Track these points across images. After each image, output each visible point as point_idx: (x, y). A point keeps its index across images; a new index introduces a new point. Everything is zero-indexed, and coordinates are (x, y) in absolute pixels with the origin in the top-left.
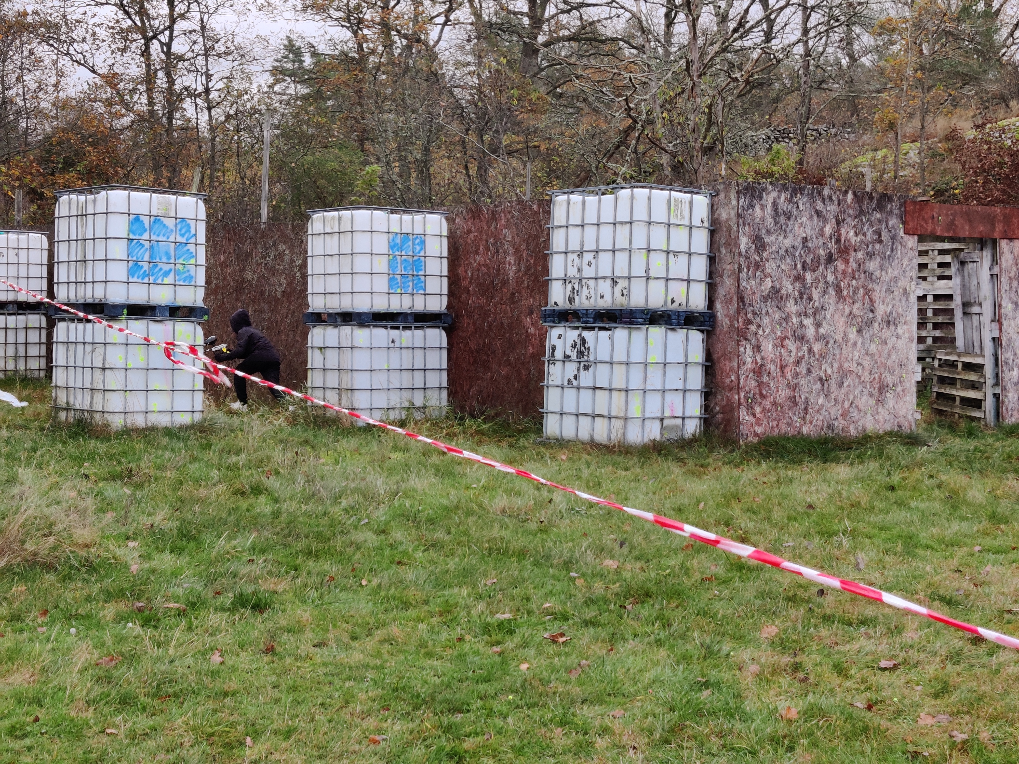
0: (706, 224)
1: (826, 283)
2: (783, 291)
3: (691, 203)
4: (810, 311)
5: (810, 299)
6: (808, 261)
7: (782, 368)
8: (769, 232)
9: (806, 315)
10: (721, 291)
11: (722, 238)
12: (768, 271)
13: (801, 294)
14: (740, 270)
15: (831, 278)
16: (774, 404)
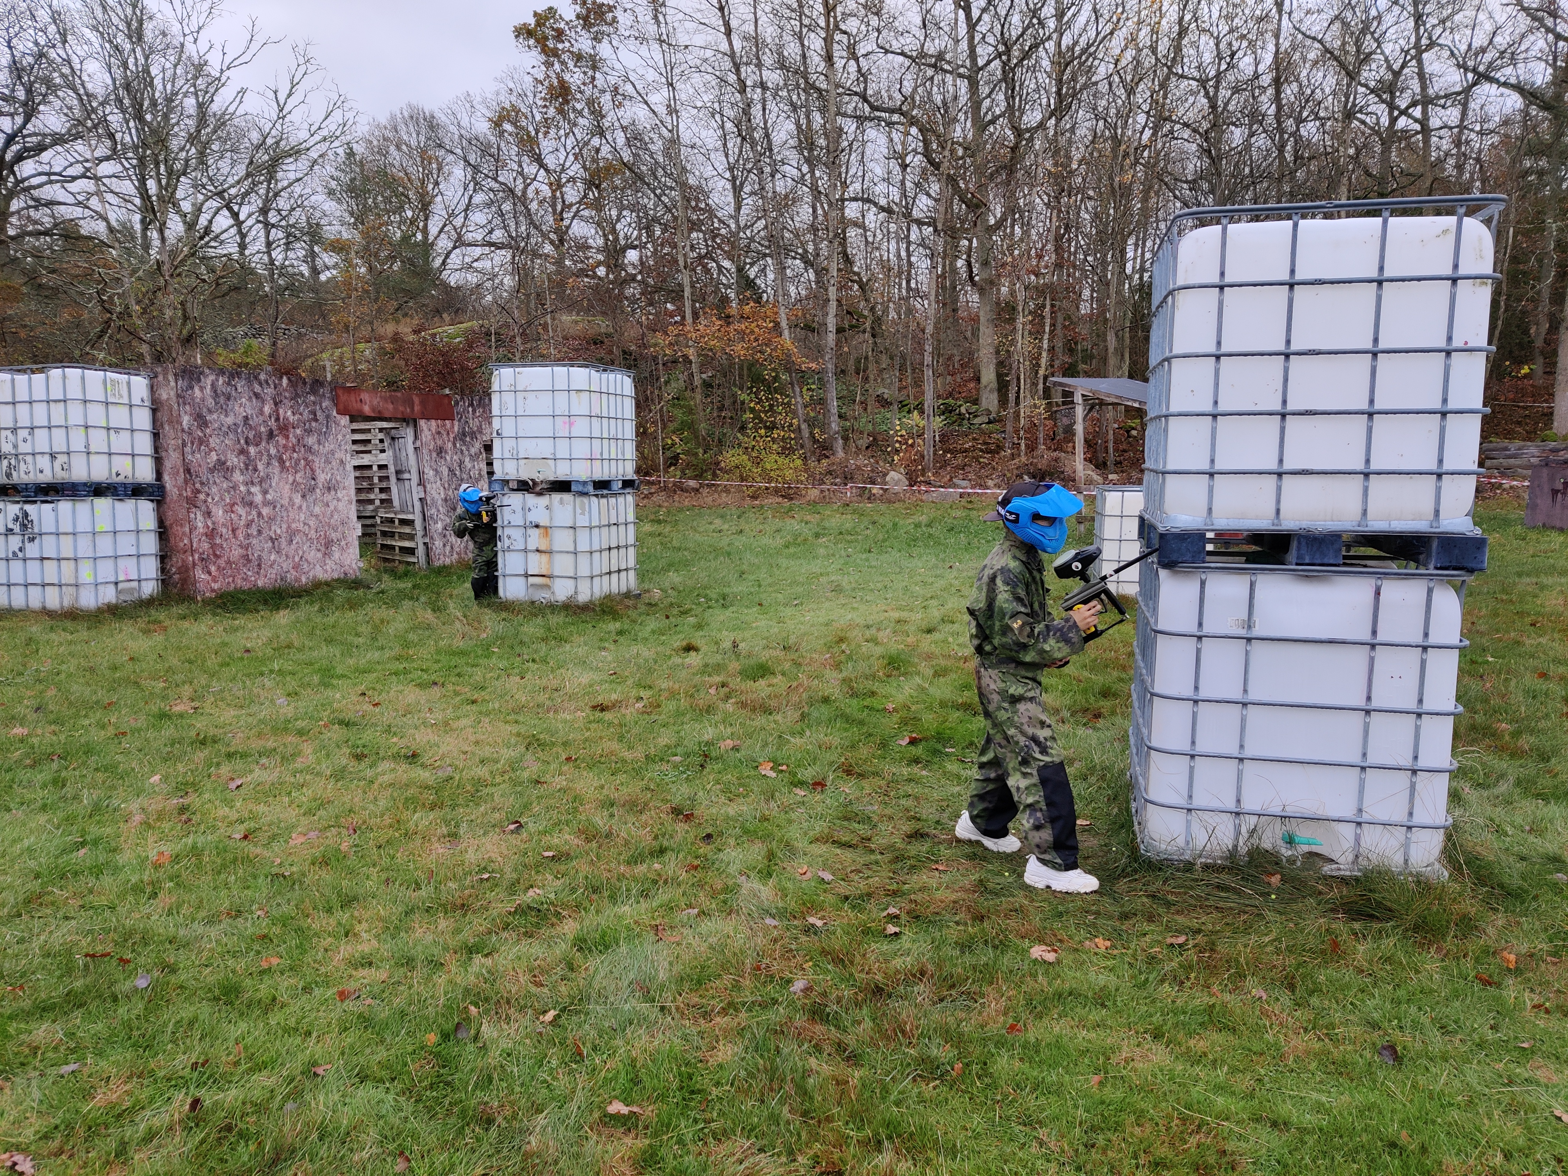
0: (147, 403)
1: (269, 455)
2: (229, 463)
3: (129, 383)
4: (256, 481)
5: (256, 470)
6: (251, 436)
7: (234, 531)
8: (210, 411)
9: (252, 483)
10: (168, 464)
11: (163, 416)
12: (212, 445)
13: (247, 466)
14: (184, 445)
15: (273, 451)
16: (229, 562)
